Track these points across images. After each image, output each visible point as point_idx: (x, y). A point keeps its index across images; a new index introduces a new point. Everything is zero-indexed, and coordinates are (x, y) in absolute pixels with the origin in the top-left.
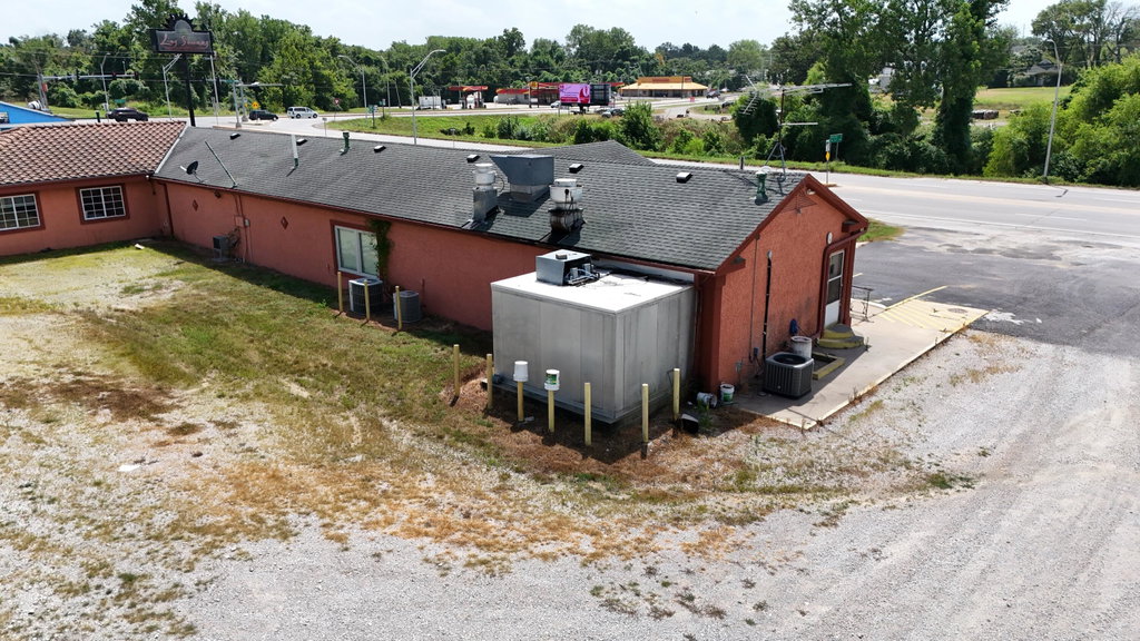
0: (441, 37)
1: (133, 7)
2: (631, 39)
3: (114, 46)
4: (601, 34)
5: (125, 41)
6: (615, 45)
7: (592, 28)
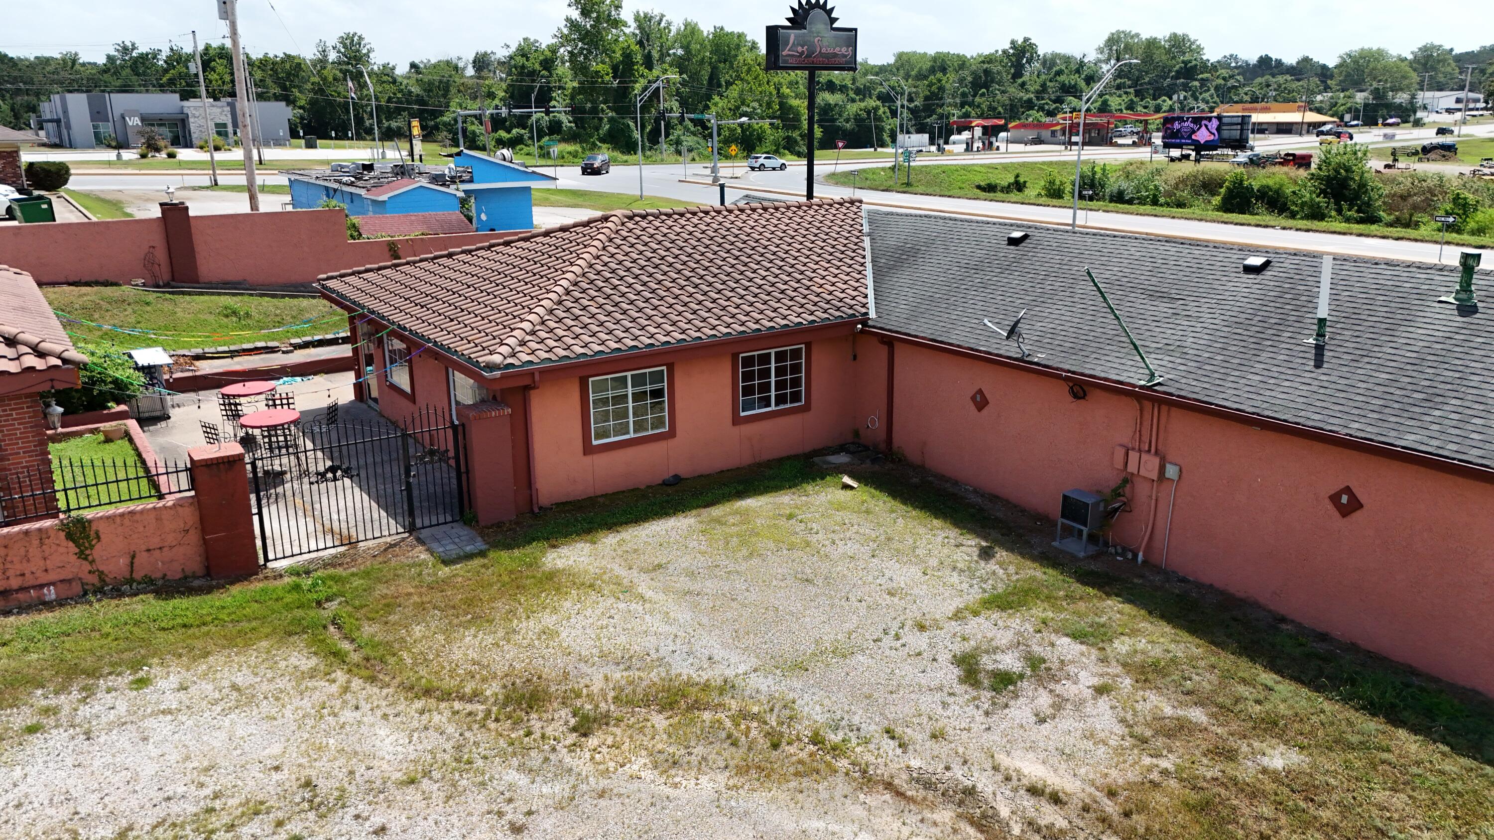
0: (915, 53)
1: (568, 19)
2: (1199, 50)
3: (534, 71)
4: (1152, 44)
5: (548, 64)
6: (1174, 58)
7: (1137, 35)
